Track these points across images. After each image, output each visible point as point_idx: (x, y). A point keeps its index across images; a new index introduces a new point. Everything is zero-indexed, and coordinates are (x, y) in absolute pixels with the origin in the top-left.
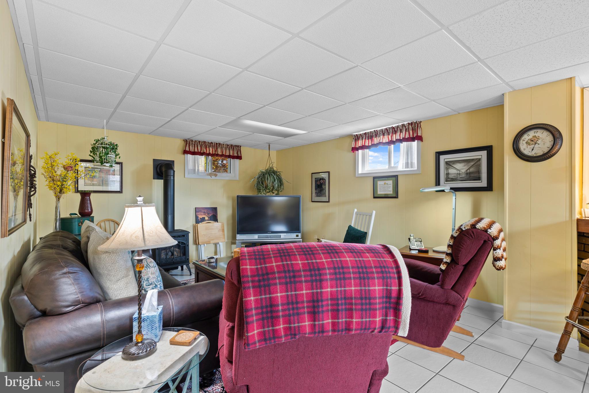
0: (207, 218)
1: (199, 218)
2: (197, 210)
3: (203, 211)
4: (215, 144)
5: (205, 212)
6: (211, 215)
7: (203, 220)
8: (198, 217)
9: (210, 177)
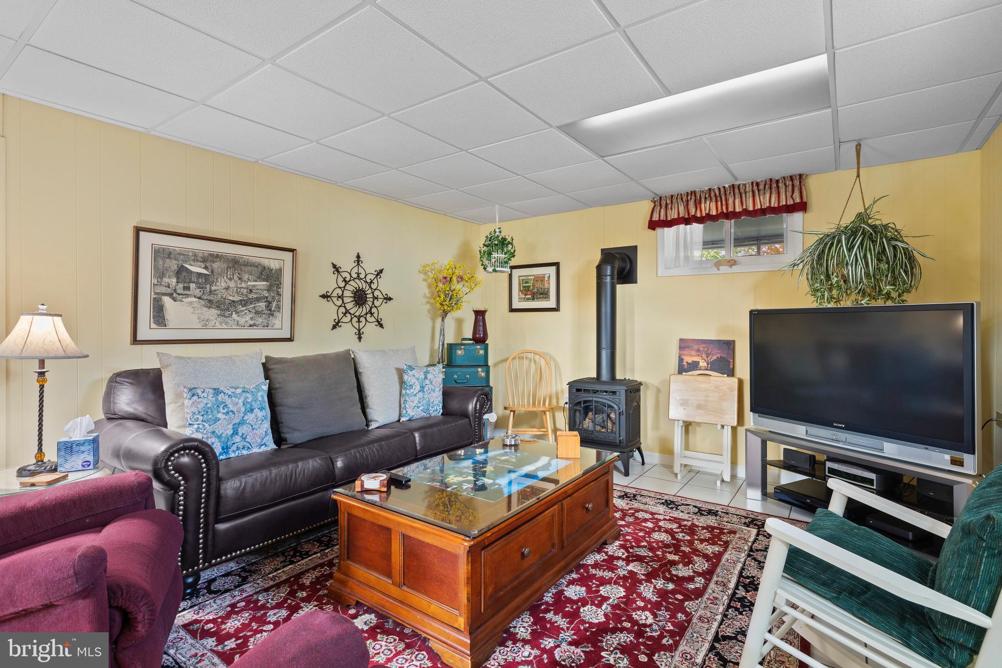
0: (705, 364)
1: (685, 361)
2: (684, 344)
3: (696, 347)
4: (722, 190)
5: (701, 349)
6: (715, 358)
7: (694, 366)
8: (683, 359)
9: (715, 269)
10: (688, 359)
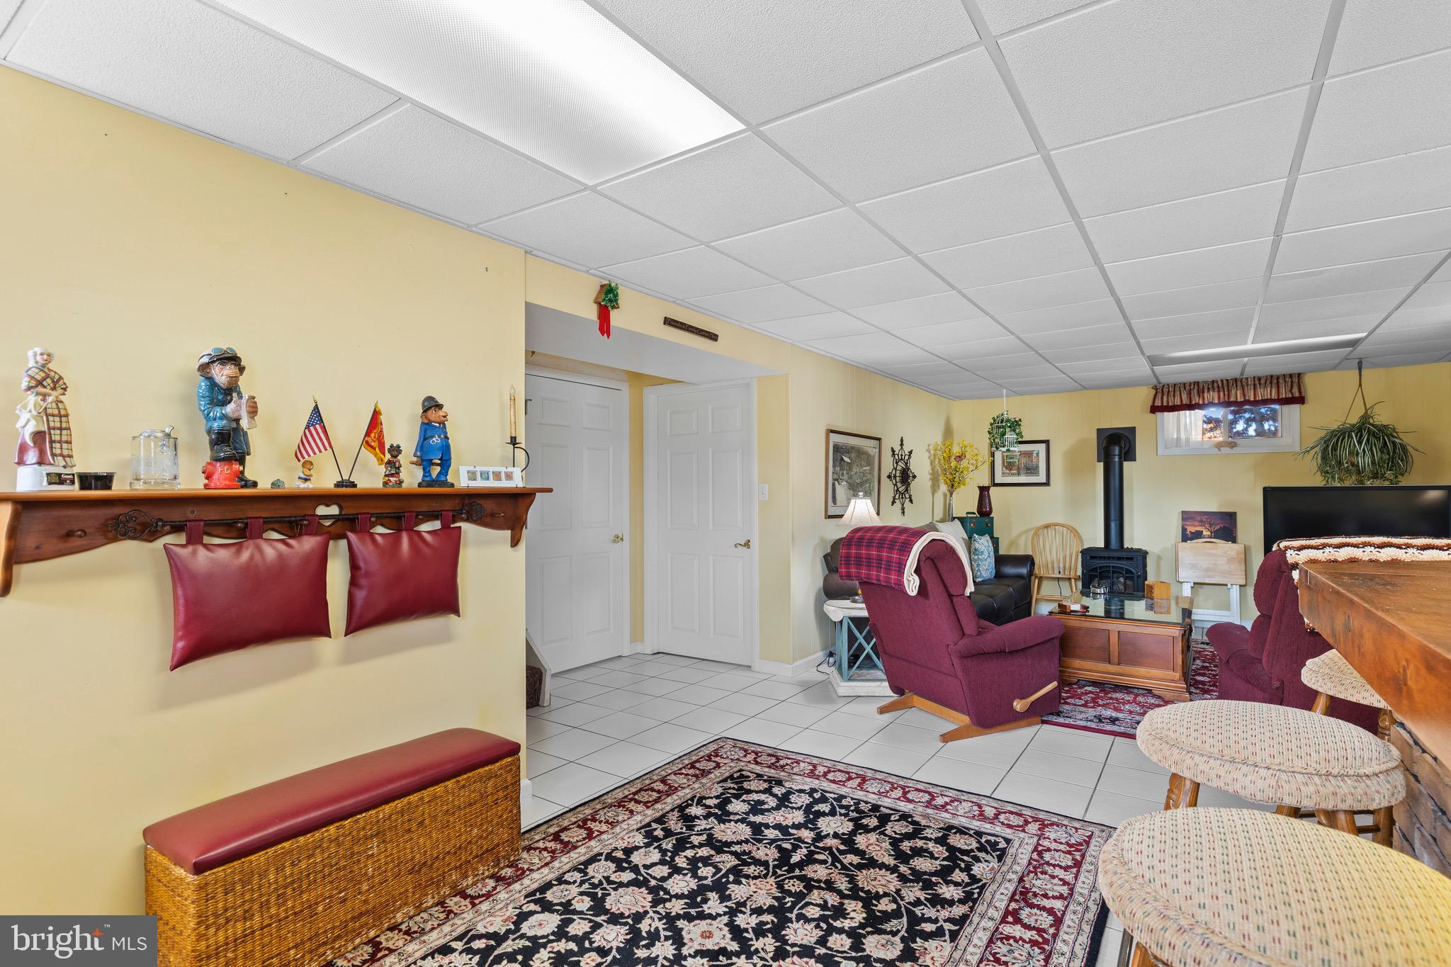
0: (1209, 533)
1: (1188, 531)
2: (1187, 516)
3: (1199, 518)
4: (1225, 382)
5: (1204, 520)
7: (1198, 535)
8: (1186, 529)
9: (1217, 450)
10: (1191, 529)
